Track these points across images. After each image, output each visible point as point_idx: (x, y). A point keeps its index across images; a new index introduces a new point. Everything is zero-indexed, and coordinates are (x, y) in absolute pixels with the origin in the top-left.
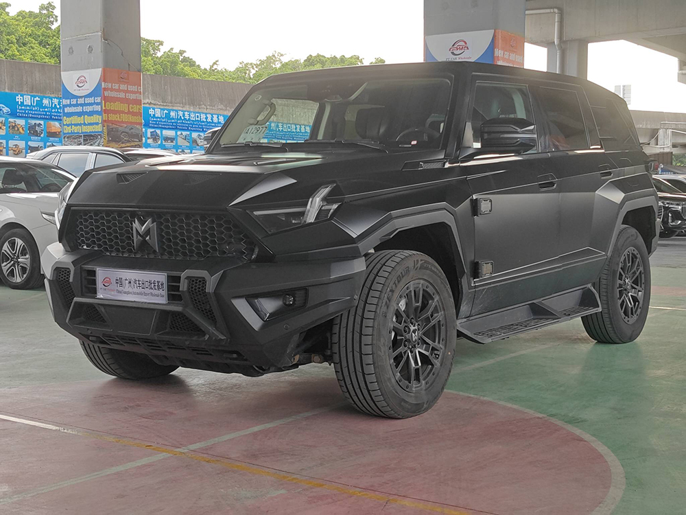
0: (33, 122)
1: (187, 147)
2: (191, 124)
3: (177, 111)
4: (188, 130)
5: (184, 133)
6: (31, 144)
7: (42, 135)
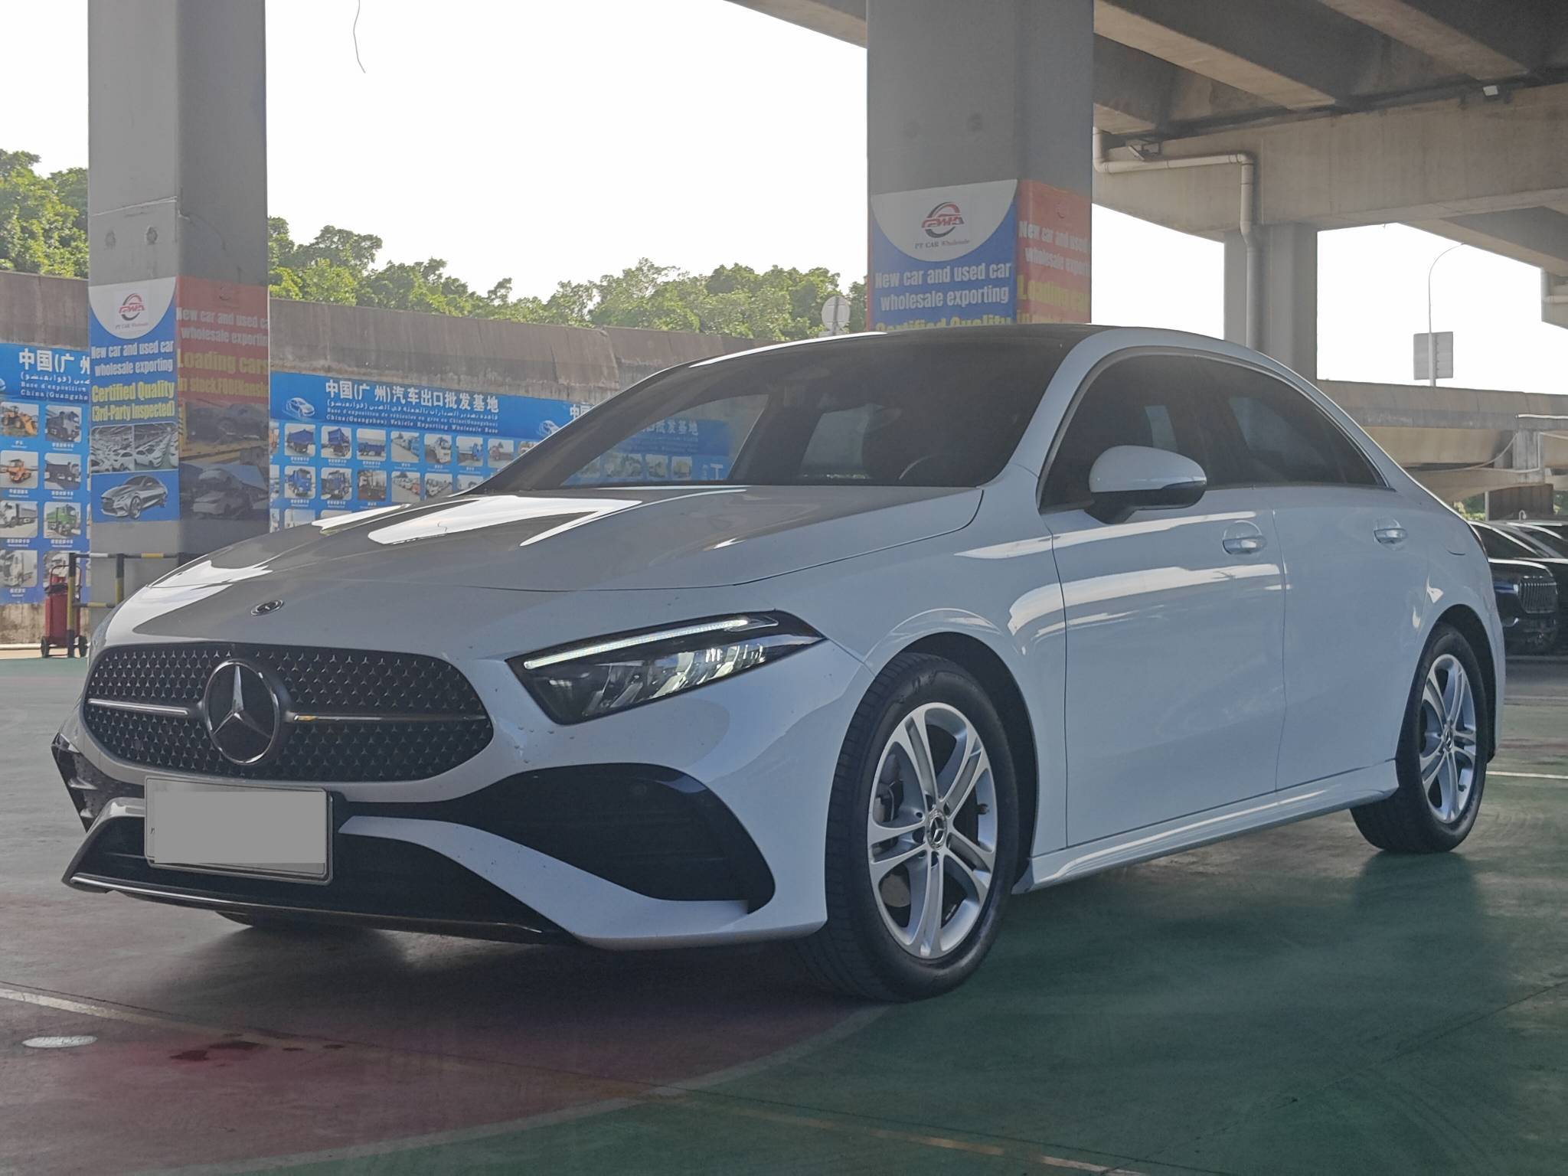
0: (56, 409)
1: (413, 465)
2: (422, 414)
3: (390, 385)
4: (415, 428)
5: (407, 435)
6: (53, 458)
7: (78, 439)
